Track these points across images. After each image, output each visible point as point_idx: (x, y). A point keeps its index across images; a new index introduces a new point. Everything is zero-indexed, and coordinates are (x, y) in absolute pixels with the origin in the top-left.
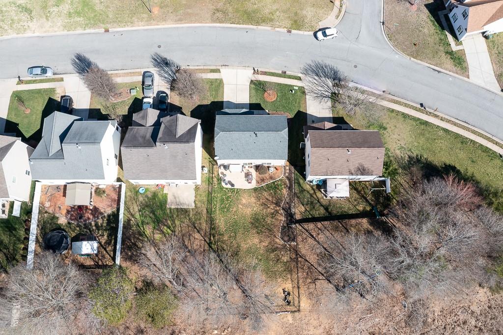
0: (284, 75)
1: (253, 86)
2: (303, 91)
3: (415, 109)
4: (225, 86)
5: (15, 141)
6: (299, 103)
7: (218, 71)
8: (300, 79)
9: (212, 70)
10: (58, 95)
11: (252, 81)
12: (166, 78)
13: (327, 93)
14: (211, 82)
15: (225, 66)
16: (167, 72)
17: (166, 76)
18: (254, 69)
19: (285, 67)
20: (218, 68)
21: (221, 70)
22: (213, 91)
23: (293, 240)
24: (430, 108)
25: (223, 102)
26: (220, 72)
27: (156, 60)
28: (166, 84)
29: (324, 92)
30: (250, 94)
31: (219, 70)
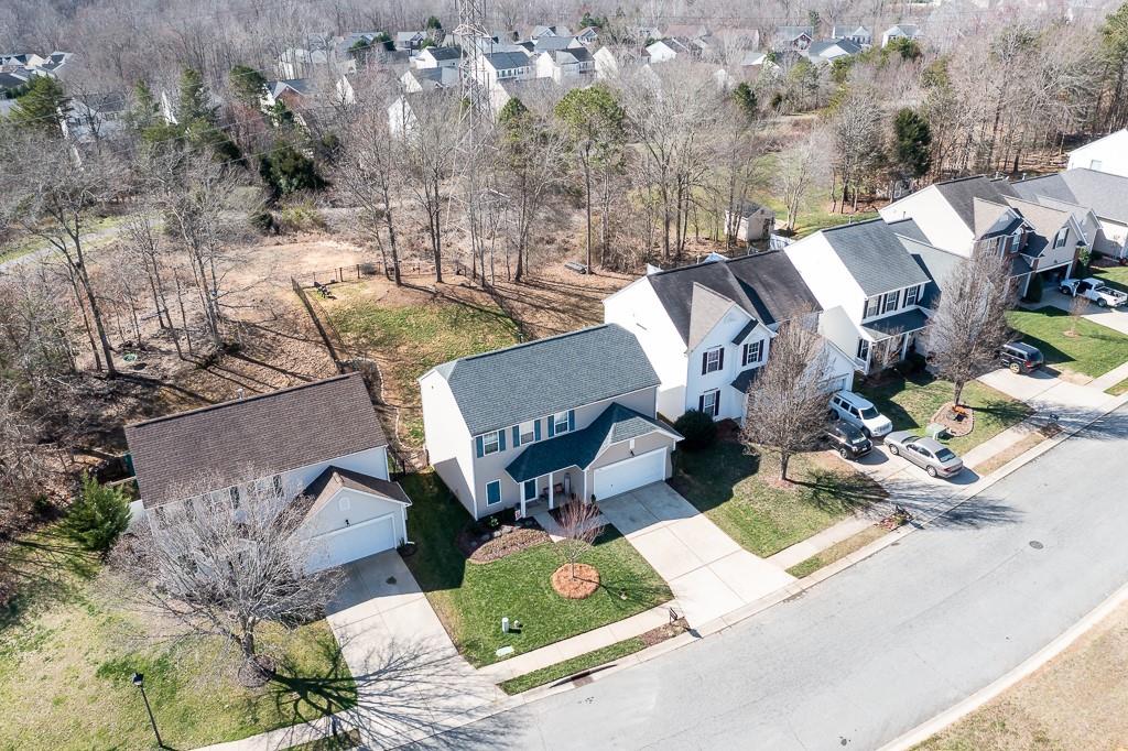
0: (578, 672)
1: (654, 583)
2: (475, 651)
4: (735, 546)
5: (974, 231)
6: (467, 611)
7: (800, 572)
8: (509, 687)
9: (818, 566)
10: (1068, 371)
11: (669, 595)
12: (911, 488)
13: (382, 686)
14: (785, 536)
15: (793, 597)
16: (928, 499)
17: (916, 492)
18: (695, 633)
19: (590, 700)
20: (806, 582)
21: (794, 578)
22: (756, 520)
23: (345, 365)
25: (702, 510)
26: (789, 572)
27: (994, 508)
31: (799, 576)
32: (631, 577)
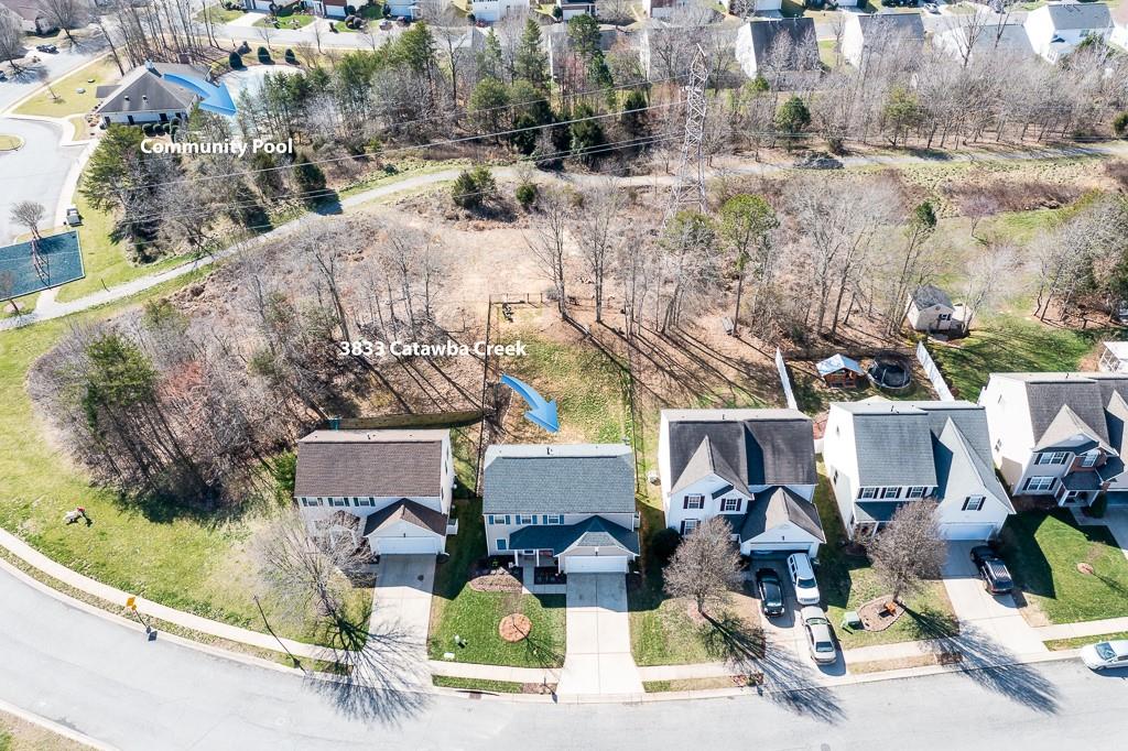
0: (475, 689)
1: (558, 651)
2: (435, 648)
3: (171, 627)
4: (627, 647)
5: (1038, 441)
6: (447, 619)
7: (651, 687)
8: (437, 680)
9: (666, 689)
10: (1036, 606)
11: (561, 664)
12: (785, 659)
13: (379, 646)
14: (664, 656)
15: (631, 703)
16: (788, 674)
17: (785, 664)
18: (555, 698)
19: (470, 710)
20: (650, 697)
21: (643, 690)
22: (657, 634)
23: (490, 385)
24: (135, 632)
25: (630, 610)
26: (645, 684)
27: (829, 704)
28: (780, 644)
29: (385, 648)
30: (565, 632)
31: (647, 690)
32: (548, 641)
